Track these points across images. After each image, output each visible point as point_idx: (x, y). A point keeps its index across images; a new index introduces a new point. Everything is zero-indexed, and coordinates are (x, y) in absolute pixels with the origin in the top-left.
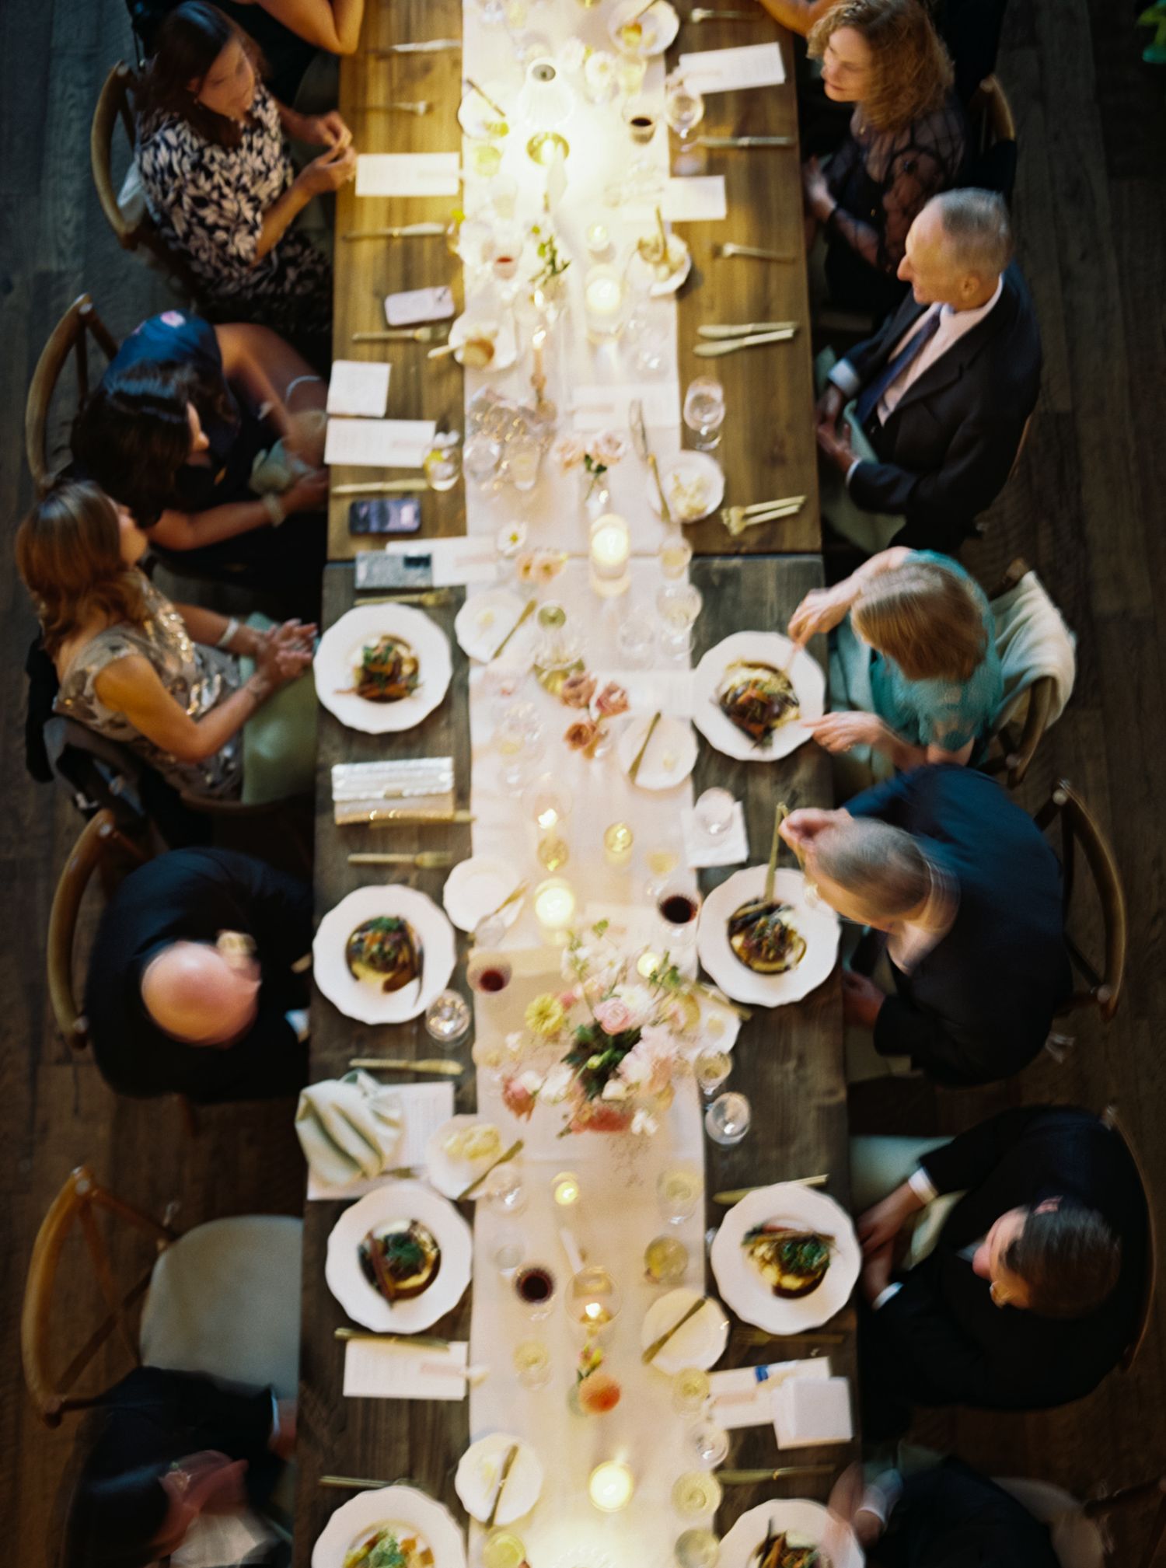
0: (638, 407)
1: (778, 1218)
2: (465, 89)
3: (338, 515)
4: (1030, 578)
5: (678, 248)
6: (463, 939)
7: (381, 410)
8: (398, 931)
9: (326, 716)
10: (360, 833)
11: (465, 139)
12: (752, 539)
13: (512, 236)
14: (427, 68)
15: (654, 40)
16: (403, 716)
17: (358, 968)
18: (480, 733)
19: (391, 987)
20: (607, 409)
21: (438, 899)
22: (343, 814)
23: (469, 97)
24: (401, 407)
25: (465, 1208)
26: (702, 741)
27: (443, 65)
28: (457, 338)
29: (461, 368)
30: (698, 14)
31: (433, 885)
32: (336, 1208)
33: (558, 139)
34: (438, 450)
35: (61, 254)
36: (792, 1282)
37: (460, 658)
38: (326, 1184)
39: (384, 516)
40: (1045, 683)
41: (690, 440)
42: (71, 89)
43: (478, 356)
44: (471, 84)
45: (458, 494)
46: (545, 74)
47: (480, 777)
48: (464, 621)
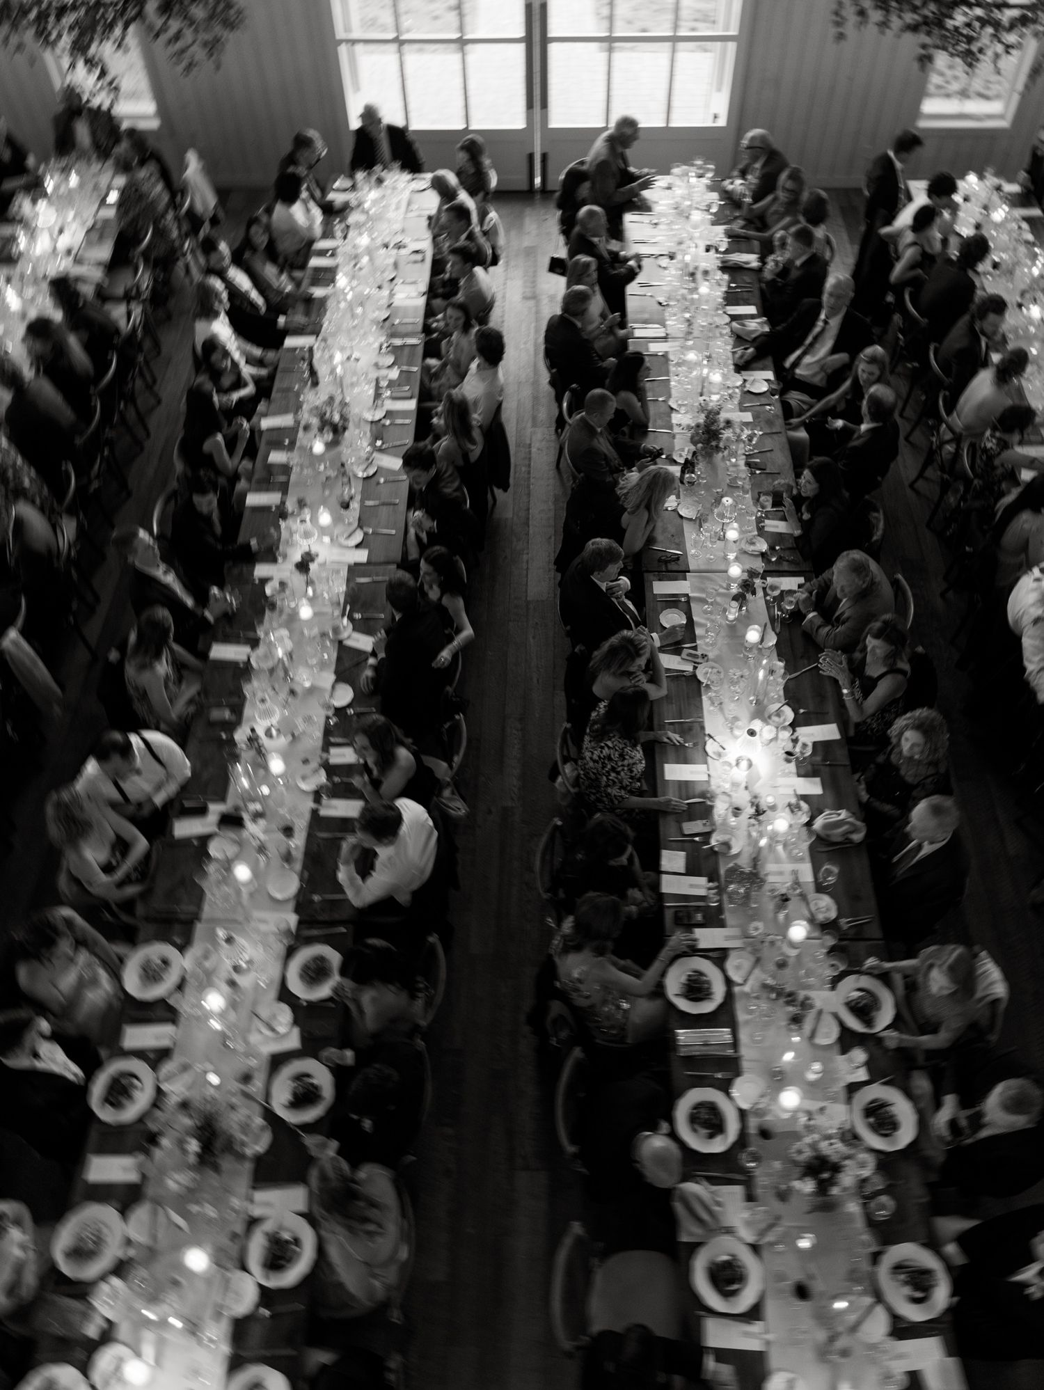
0: (795, 873)
1: (907, 1260)
2: (707, 738)
3: (669, 916)
4: (984, 954)
5: (804, 806)
6: (743, 1114)
7: (682, 870)
8: (712, 1108)
9: (671, 1006)
10: (690, 1061)
11: (709, 758)
12: (852, 932)
13: (742, 799)
14: (690, 729)
15: (785, 720)
16: (707, 1007)
17: (697, 1127)
18: (741, 1016)
19: (711, 1136)
20: (781, 873)
21: (728, 1094)
22: (683, 1052)
23: (710, 743)
24: (692, 870)
25: (755, 1248)
26: (842, 1024)
27: (697, 727)
28: (714, 841)
29: (716, 853)
30: (802, 711)
31: (725, 1087)
32: (694, 1247)
33: (749, 761)
34: (710, 889)
35: (512, 799)
36: (919, 1295)
37: (729, 982)
38: (691, 1234)
39: (689, 917)
40: (996, 1002)
41: (820, 888)
42: (514, 732)
43: (724, 849)
44: (710, 736)
45: (720, 909)
46: (752, 733)
47: (744, 1036)
48: (730, 965)
